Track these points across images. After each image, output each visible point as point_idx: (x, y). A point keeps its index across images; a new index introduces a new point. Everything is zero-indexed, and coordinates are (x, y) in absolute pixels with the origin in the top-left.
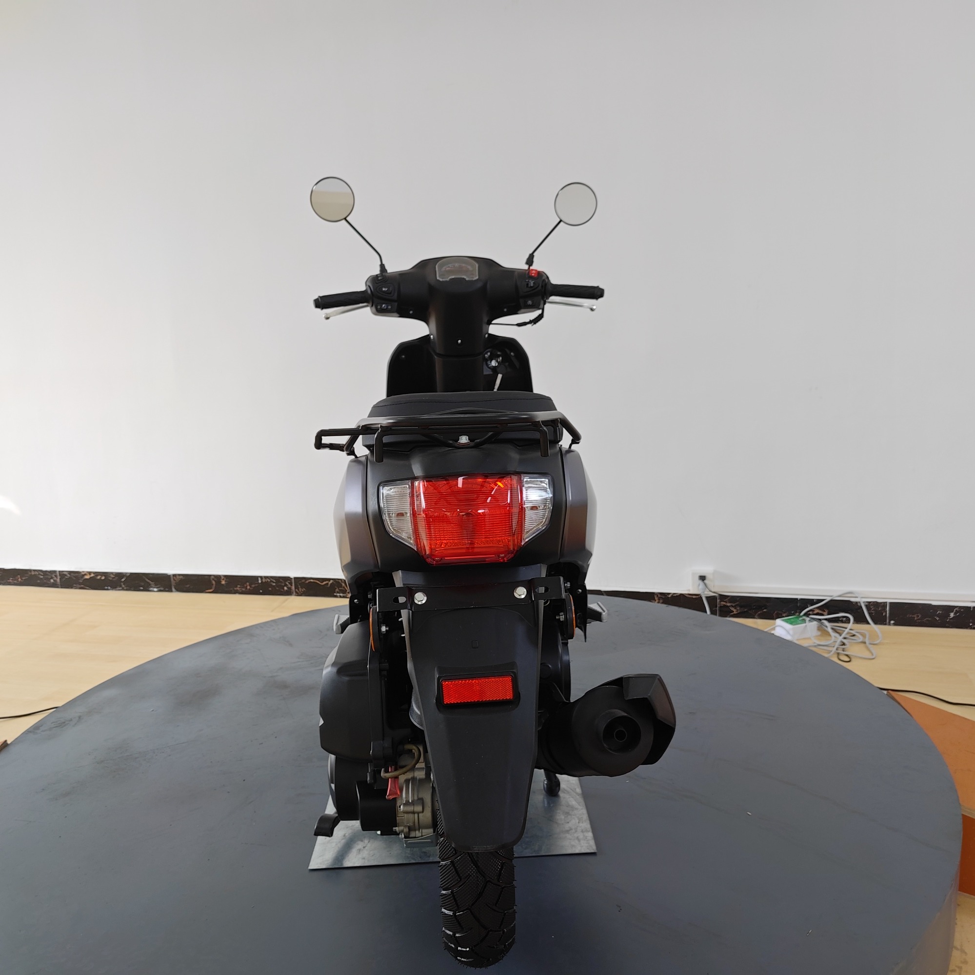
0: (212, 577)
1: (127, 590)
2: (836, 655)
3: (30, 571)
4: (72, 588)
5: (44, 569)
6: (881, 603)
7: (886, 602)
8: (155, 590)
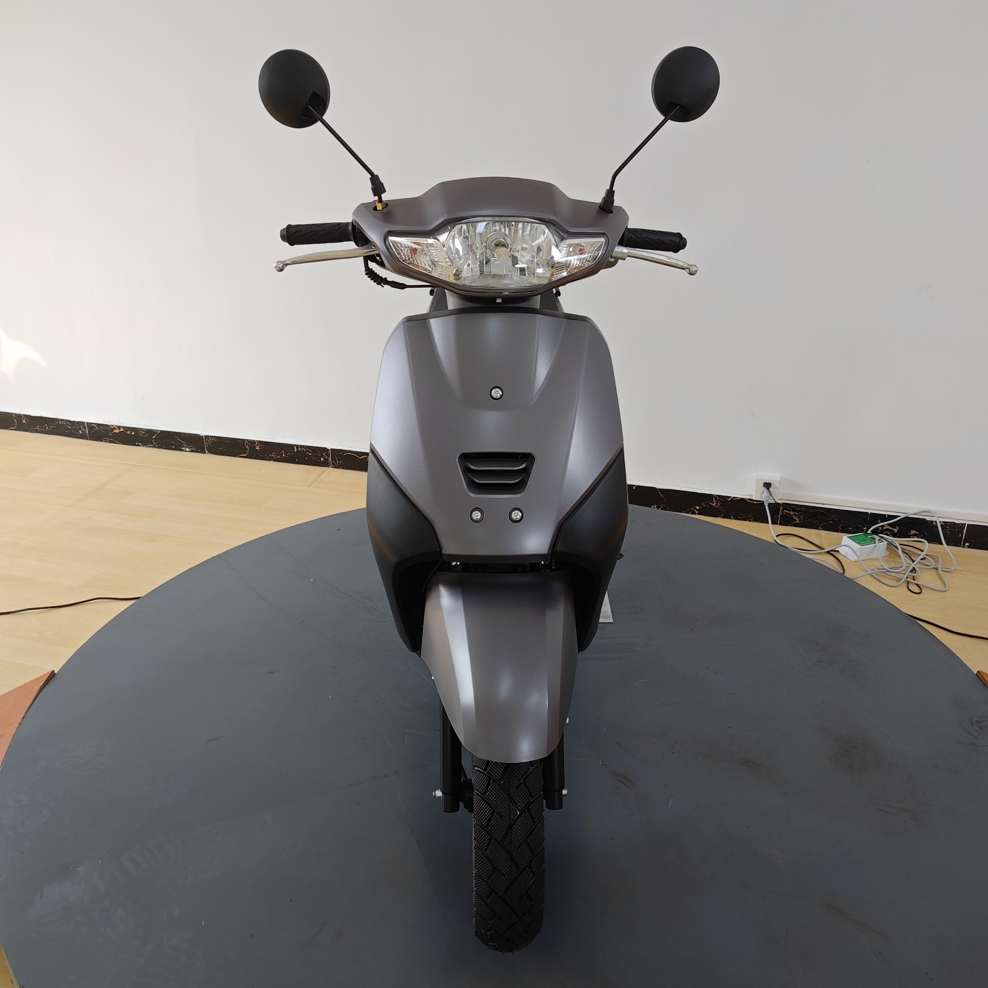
0: (246, 441)
1: (157, 447)
2: (906, 584)
3: (57, 420)
4: (101, 441)
5: (72, 419)
6: (959, 524)
7: (965, 524)
8: (188, 450)
